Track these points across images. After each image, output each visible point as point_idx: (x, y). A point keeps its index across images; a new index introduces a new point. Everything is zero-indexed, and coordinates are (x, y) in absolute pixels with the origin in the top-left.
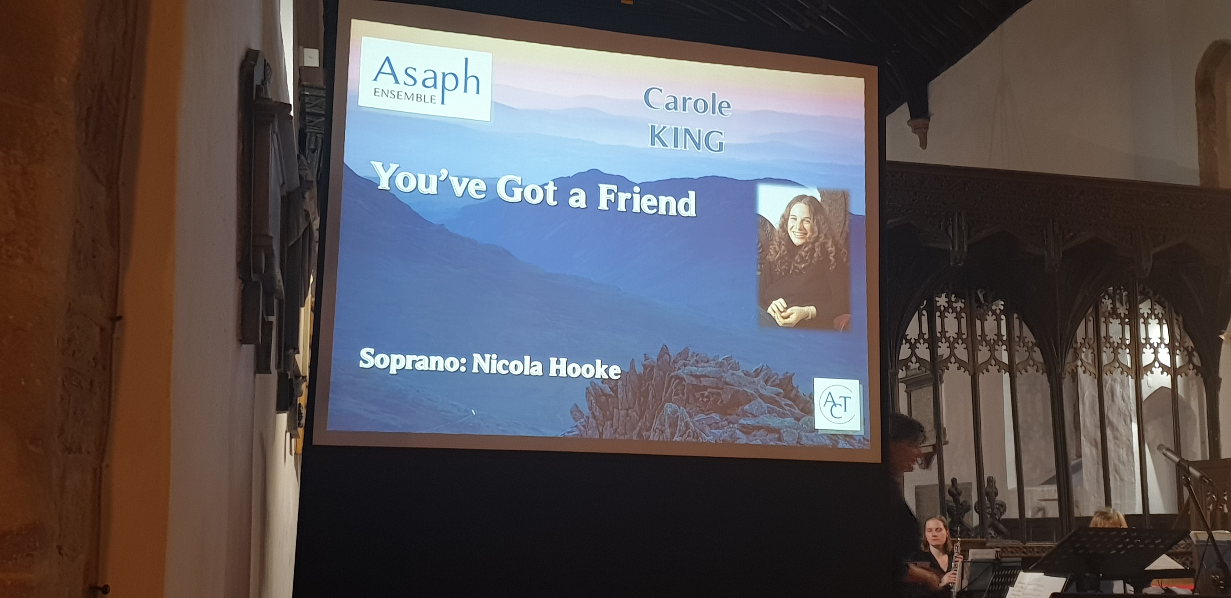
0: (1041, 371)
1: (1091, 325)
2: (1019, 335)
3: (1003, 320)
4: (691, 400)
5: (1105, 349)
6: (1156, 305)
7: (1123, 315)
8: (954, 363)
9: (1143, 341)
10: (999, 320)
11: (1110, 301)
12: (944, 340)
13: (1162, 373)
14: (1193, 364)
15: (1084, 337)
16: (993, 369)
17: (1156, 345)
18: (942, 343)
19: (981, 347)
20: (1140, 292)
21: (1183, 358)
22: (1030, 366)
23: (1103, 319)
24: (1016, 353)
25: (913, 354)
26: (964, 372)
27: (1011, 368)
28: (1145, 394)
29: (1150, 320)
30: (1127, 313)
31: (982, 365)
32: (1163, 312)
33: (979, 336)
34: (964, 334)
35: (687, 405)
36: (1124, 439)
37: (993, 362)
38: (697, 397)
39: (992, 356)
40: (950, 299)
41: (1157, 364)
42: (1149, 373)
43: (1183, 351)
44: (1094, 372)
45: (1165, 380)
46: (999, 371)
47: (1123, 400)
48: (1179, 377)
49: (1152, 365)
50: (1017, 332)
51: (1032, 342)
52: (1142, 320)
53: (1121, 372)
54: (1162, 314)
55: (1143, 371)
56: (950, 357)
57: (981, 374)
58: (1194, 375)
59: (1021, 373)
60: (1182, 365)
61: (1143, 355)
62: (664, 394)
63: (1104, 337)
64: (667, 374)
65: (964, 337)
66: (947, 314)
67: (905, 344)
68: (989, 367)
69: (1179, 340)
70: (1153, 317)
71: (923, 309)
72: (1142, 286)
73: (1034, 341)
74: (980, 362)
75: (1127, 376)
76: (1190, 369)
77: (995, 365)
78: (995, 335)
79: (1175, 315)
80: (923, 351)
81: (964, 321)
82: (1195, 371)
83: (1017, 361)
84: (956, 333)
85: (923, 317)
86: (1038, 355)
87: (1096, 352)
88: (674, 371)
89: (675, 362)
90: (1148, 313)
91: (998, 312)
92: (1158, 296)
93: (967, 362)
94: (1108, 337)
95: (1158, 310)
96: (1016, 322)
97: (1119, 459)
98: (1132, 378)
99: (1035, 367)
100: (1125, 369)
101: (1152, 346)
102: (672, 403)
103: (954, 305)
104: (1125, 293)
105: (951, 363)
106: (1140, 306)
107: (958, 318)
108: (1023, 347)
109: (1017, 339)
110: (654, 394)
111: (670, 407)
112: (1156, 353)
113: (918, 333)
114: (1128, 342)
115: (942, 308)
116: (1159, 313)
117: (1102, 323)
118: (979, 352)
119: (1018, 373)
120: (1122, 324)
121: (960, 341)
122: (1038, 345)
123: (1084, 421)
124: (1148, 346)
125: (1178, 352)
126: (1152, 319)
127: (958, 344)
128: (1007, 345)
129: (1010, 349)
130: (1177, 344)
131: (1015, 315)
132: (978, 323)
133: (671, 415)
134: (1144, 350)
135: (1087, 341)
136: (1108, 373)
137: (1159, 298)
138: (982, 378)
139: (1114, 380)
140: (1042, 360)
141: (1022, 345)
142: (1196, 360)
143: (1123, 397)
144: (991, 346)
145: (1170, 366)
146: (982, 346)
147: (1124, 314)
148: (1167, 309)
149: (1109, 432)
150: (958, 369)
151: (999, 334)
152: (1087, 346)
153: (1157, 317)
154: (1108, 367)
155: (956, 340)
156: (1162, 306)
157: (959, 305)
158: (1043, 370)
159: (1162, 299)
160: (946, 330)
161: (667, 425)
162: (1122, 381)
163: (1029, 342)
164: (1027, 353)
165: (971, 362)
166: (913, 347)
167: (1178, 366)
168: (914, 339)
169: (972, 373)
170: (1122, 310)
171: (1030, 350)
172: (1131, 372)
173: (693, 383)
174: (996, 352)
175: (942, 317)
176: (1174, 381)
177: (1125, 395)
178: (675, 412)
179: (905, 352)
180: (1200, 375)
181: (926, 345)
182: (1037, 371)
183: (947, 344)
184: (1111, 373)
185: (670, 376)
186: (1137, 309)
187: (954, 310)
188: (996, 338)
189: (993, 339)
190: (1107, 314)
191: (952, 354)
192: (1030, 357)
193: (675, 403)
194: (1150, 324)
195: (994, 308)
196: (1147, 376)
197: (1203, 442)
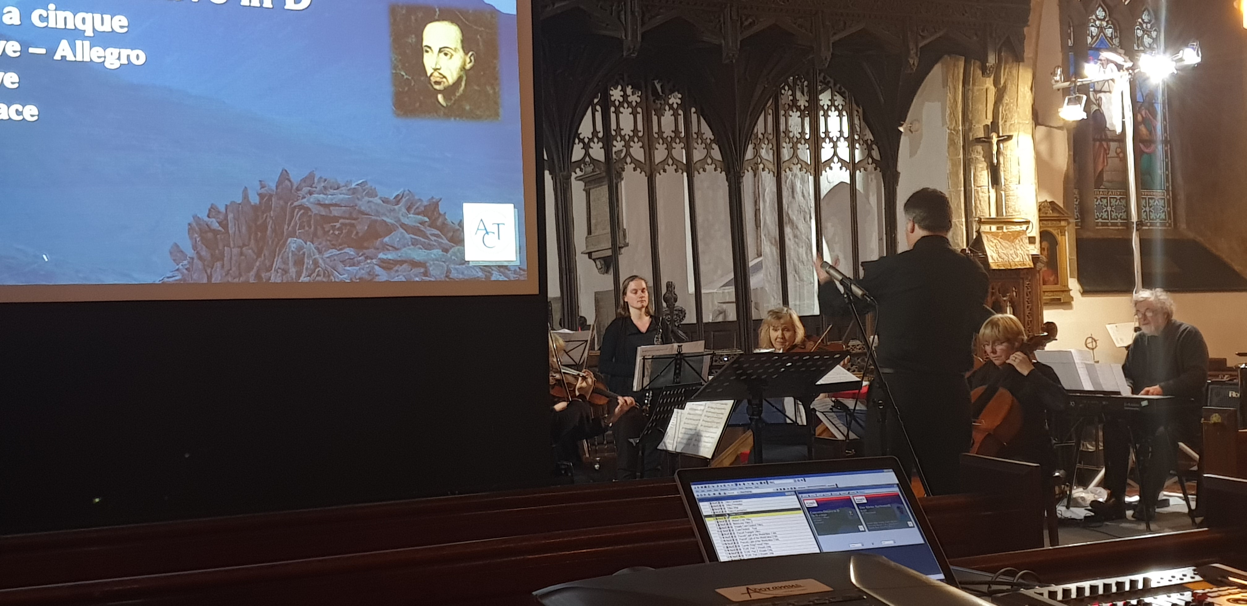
0: (719, 170)
1: (770, 118)
2: (697, 131)
3: (680, 115)
4: (320, 232)
5: (784, 145)
6: (836, 96)
7: (802, 108)
8: (630, 164)
9: (823, 135)
10: (675, 115)
11: (790, 92)
12: (619, 138)
13: (841, 168)
14: (872, 158)
15: (763, 133)
16: (671, 169)
17: (835, 139)
18: (617, 142)
19: (657, 146)
20: (821, 82)
21: (862, 151)
22: (708, 164)
23: (782, 112)
24: (694, 150)
25: (587, 154)
26: (641, 173)
27: (689, 168)
28: (824, 191)
29: (830, 112)
30: (807, 104)
31: (659, 165)
32: (844, 104)
33: (656, 133)
34: (640, 131)
35: (315, 239)
36: (804, 237)
37: (670, 162)
38: (326, 229)
39: (670, 155)
40: (625, 92)
41: (836, 159)
42: (828, 169)
43: (863, 145)
44: (773, 170)
45: (845, 176)
46: (676, 171)
47: (804, 196)
48: (858, 172)
49: (831, 160)
50: (695, 129)
51: (710, 139)
52: (822, 113)
53: (800, 169)
54: (842, 105)
55: (821, 166)
56: (625, 156)
57: (658, 174)
58: (873, 169)
59: (699, 173)
60: (861, 159)
61: (822, 150)
62: (286, 227)
63: (783, 132)
64: (289, 204)
65: (640, 134)
66: (622, 109)
67: (579, 144)
68: (666, 167)
69: (859, 133)
70: (833, 109)
71: (597, 104)
72: (822, 75)
73: (712, 137)
74: (657, 162)
75: (806, 173)
76: (869, 164)
77: (672, 165)
78: (672, 131)
79: (854, 106)
80: (597, 152)
81: (639, 117)
82: (874, 165)
83: (695, 160)
84: (631, 131)
85: (597, 113)
86: (716, 153)
87: (775, 148)
88: (298, 200)
89: (298, 189)
90: (828, 105)
91: (675, 106)
92: (838, 85)
93: (643, 161)
94: (787, 132)
95: (839, 101)
96: (694, 117)
97: (798, 259)
98: (811, 175)
99: (714, 166)
100: (803, 164)
101: (831, 140)
102: (297, 238)
103: (630, 99)
104: (806, 83)
105: (627, 164)
106: (821, 97)
107: (634, 114)
108: (701, 144)
109: (695, 136)
110: (273, 226)
111: (294, 243)
112: (835, 147)
113: (592, 130)
114: (807, 137)
115: (617, 103)
116: (839, 105)
117: (782, 117)
118: (656, 151)
119: (696, 173)
120: (802, 117)
121: (636, 140)
122: (715, 141)
123: (765, 221)
124: (827, 140)
125: (857, 145)
126: (831, 111)
127: (634, 142)
128: (685, 142)
129: (687, 147)
130: (856, 137)
131: (693, 110)
132: (655, 118)
133: (296, 252)
134: (824, 145)
135: (766, 136)
136: (787, 170)
137: (840, 88)
138: (659, 179)
139: (793, 177)
140: (721, 159)
141: (700, 141)
142: (876, 154)
143: (803, 193)
144: (669, 144)
145: (848, 161)
146: (659, 144)
147: (804, 106)
148: (847, 101)
149: (787, 230)
150: (634, 171)
151: (676, 131)
152: (766, 142)
153: (837, 108)
154: (786, 164)
155: (631, 138)
156: (842, 96)
157: (634, 99)
158: (721, 169)
159: (843, 89)
160: (621, 127)
161: (291, 263)
162: (802, 176)
163: (707, 138)
164: (706, 150)
165: (648, 162)
166: (586, 147)
167: (856, 162)
168: (588, 138)
169: (647, 175)
170: (802, 102)
171: (708, 147)
172: (810, 168)
173: (321, 213)
174: (673, 150)
175: (617, 113)
176: (853, 177)
177: (804, 191)
178: (300, 248)
179: (578, 153)
180: (878, 169)
181: (601, 144)
182: (715, 170)
183: (623, 143)
184: (790, 170)
185: (293, 206)
186: (818, 100)
187: (630, 104)
188: (673, 135)
189: (671, 137)
190: (787, 106)
191: (628, 154)
192: (708, 155)
193: (300, 238)
194: (830, 116)
195: (671, 102)
196: (826, 172)
197: (881, 239)
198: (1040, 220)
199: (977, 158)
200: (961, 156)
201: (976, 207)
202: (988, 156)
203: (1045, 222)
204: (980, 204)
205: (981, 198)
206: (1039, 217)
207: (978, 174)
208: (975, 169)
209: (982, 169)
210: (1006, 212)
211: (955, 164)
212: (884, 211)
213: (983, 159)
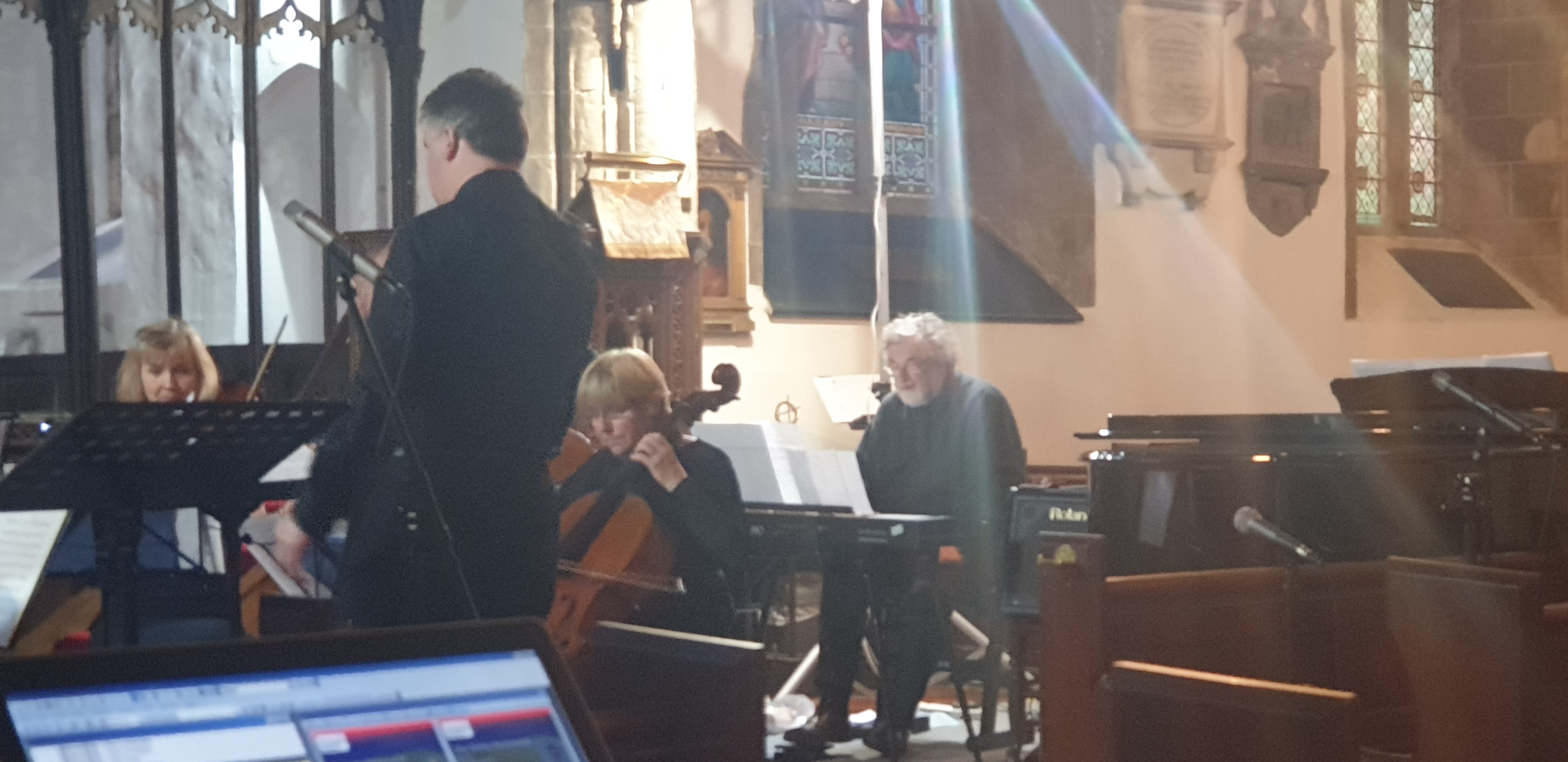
13: (302, 33)
14: (368, 17)
21: (346, 3)
28: (264, 80)
42: (273, 31)
44: (155, 26)
45: (309, 51)
47: (217, 89)
48: (336, 44)
49: (280, 14)
53: (214, 27)
55: (259, 26)
58: (369, 40)
60: (345, 17)
75: (225, 38)
76: (360, 27)
82: (371, 32)
98: (237, 42)
100: (221, 18)
123: (130, 135)
136: (186, 28)
139: (198, 44)
142: (375, 8)
143: (216, 84)
145: (318, 19)
149: (182, 162)
154: (183, 15)
167: (334, 22)
172: (235, 27)
176: (326, 54)
177: (218, 78)
180: (380, 40)
184: (192, 28)
196: (269, 37)
197: (381, 189)
198: (700, 168)
199: (582, 34)
200: (551, 26)
201: (578, 132)
202: (605, 31)
203: (707, 172)
204: (586, 126)
205: (588, 115)
206: (699, 160)
207: (584, 64)
208: (579, 54)
209: (592, 55)
210: (636, 144)
211: (538, 43)
212: (389, 129)
213: (594, 35)
